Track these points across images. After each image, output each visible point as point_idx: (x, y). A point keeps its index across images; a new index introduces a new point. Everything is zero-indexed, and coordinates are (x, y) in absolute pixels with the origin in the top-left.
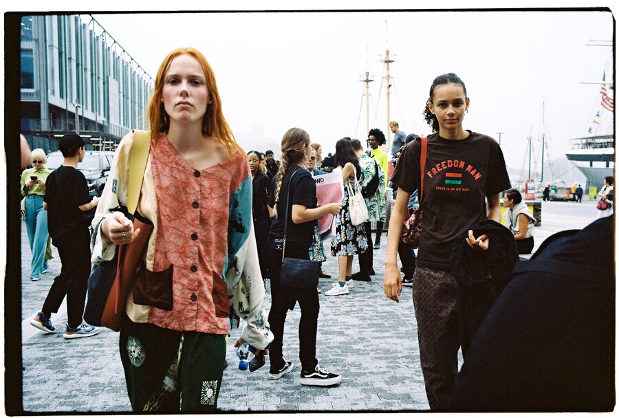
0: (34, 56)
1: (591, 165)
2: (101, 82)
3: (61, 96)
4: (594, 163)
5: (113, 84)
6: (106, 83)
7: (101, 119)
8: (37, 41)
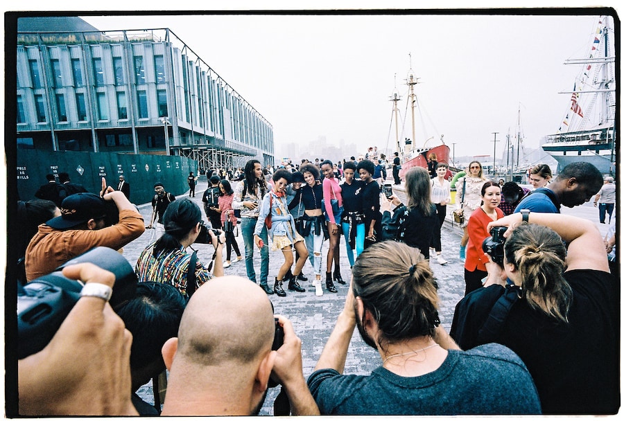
0: (167, 94)
1: (565, 154)
2: (218, 111)
3: (188, 121)
4: (567, 152)
5: (226, 113)
6: (221, 112)
7: (219, 136)
8: (168, 83)
